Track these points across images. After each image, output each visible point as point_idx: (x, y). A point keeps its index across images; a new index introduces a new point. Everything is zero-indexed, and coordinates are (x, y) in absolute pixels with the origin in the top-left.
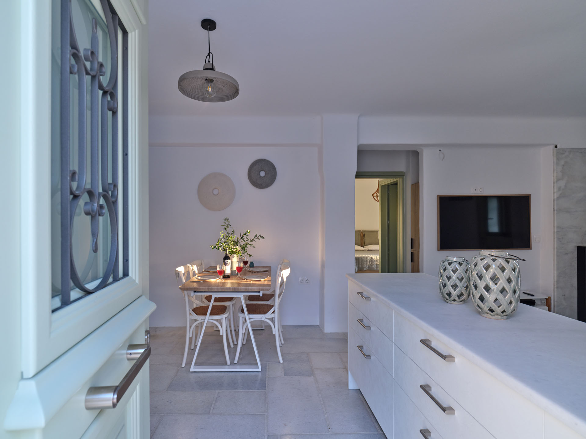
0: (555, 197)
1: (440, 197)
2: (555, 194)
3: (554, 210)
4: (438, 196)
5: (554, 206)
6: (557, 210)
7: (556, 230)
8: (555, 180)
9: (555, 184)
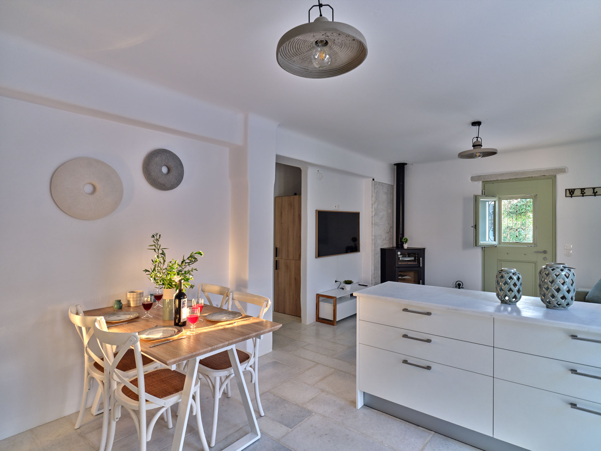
0: (373, 215)
1: (318, 211)
2: (373, 213)
3: (372, 224)
4: (316, 210)
5: (372, 221)
6: (374, 224)
7: (373, 238)
8: (373, 203)
9: (373, 206)
